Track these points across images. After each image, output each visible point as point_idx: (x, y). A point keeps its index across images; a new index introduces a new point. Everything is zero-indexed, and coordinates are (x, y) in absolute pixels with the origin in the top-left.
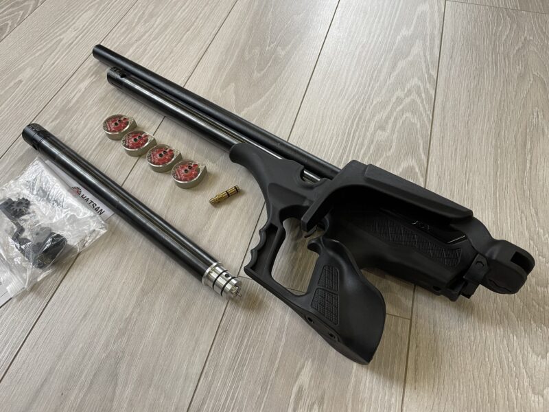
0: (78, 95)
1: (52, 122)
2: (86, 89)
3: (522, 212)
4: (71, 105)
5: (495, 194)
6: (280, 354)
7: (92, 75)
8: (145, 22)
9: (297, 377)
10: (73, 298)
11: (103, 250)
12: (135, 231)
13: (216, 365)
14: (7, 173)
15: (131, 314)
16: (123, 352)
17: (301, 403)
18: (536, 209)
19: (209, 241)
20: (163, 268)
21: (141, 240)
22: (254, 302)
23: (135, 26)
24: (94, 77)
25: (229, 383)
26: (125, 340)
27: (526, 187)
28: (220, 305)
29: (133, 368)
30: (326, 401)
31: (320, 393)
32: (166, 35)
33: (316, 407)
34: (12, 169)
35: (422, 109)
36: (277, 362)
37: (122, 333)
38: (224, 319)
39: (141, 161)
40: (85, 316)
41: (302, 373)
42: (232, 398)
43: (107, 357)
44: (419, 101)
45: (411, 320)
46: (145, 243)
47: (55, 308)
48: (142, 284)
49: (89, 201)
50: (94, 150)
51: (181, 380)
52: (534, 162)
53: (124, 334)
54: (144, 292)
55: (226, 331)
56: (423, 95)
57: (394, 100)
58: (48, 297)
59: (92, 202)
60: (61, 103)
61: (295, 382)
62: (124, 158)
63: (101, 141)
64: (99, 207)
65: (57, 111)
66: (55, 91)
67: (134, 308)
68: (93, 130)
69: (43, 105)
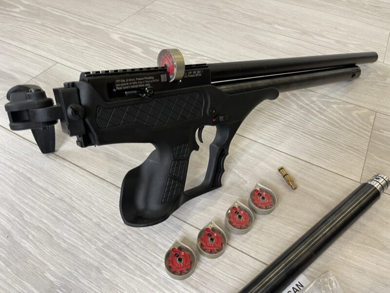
62: (225, 260)
63: (192, 287)
64: (293, 288)
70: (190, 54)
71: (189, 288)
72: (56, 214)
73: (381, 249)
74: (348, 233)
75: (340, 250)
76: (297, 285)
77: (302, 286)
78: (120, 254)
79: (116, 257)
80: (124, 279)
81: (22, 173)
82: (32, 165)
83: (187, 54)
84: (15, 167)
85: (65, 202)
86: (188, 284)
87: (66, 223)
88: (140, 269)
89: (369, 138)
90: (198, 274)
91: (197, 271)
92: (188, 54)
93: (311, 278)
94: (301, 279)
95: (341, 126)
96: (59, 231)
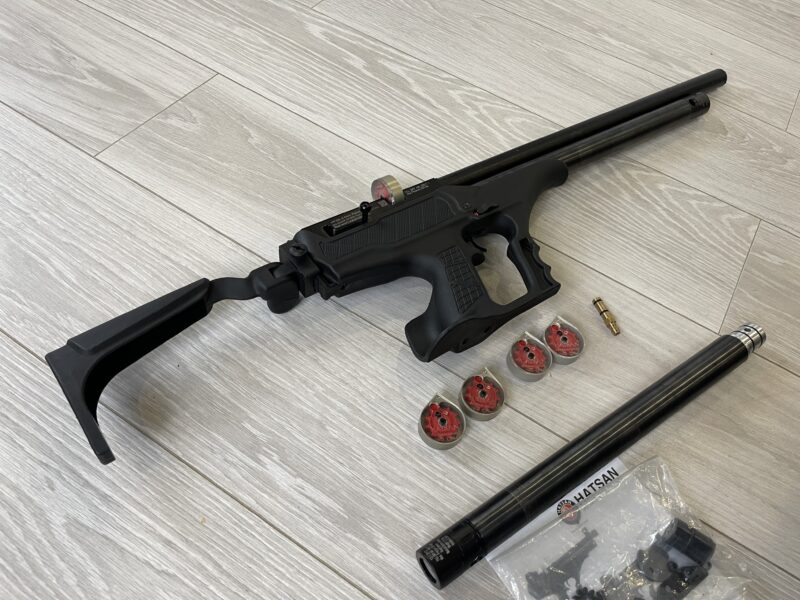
0: (310, 490)
1: (376, 547)
2: (299, 475)
4: (336, 507)
7: (258, 461)
24: (262, 457)
35: (503, 108)
38: (771, 360)
45: (761, 219)
49: (590, 490)
52: (596, 75)
56: (480, 97)
57: (479, 120)
59: (591, 485)
60: (325, 526)
63: (458, 460)
64: (604, 476)
65: (349, 535)
66: (279, 540)
67: (763, 449)
68: (427, 471)
69: (315, 567)
70: (452, 81)
71: (454, 462)
73: (737, 435)
74: (691, 407)
75: (677, 430)
76: (609, 472)
77: (617, 474)
78: (350, 405)
79: (346, 408)
80: (359, 440)
81: (186, 268)
82: (201, 257)
83: (443, 79)
84: (173, 257)
85: (259, 319)
86: (453, 456)
87: (264, 352)
88: (382, 430)
89: (742, 263)
90: (466, 444)
91: (466, 440)
92: (447, 79)
93: (631, 466)
94: (615, 464)
95: (699, 238)
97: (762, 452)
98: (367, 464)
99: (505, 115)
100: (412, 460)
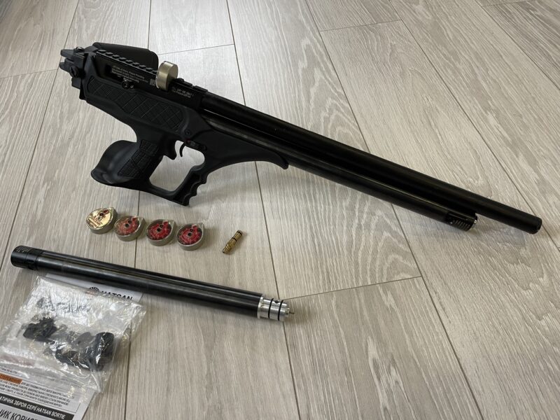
0: (41, 207)
2: (45, 199)
3: (452, 171)
4: (39, 217)
5: (429, 165)
6: (345, 343)
7: (44, 184)
8: (69, 119)
9: (367, 354)
10: (148, 381)
11: (151, 330)
12: (171, 301)
13: (303, 376)
14: (10, 302)
15: (209, 370)
16: (220, 403)
17: (380, 371)
18: (460, 166)
19: (240, 284)
20: (214, 321)
21: (181, 307)
22: (304, 315)
23: (61, 126)
25: (320, 384)
26: (215, 392)
27: (446, 153)
28: (279, 329)
29: (236, 411)
30: (396, 361)
31: (389, 357)
32: (97, 126)
33: (392, 368)
34: (14, 297)
35: (346, 120)
36: (347, 351)
37: (210, 388)
38: (288, 339)
39: (139, 243)
40: (168, 390)
41: (369, 349)
42: (329, 393)
43: (208, 413)
44: (341, 115)
45: (422, 276)
46: (185, 308)
47: (136, 396)
48: (203, 342)
49: (112, 294)
50: (88, 250)
51: (281, 399)
52: (442, 133)
53: (212, 389)
54: (209, 348)
55: (295, 346)
56: (342, 109)
57: (322, 120)
58: (123, 391)
59: (115, 294)
60: (27, 220)
61: (368, 358)
62: (122, 246)
63: (91, 240)
64: (125, 296)
65: (28, 229)
66: (13, 211)
67: (208, 364)
68: (76, 232)
69: (9, 227)
70: (339, 94)
72: (99, 145)
75: (183, 314)
78: (91, 191)
79: (88, 191)
80: (75, 204)
83: (336, 92)
96: (89, 154)
97: (205, 365)
98: (65, 214)
99: (342, 125)
100: (78, 225)
